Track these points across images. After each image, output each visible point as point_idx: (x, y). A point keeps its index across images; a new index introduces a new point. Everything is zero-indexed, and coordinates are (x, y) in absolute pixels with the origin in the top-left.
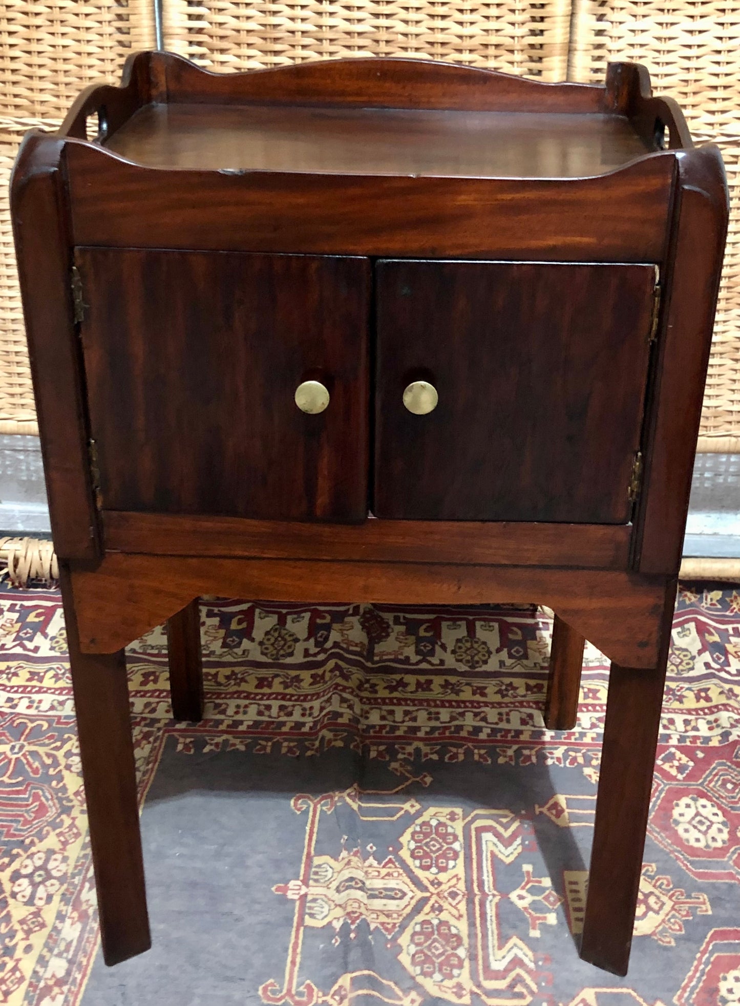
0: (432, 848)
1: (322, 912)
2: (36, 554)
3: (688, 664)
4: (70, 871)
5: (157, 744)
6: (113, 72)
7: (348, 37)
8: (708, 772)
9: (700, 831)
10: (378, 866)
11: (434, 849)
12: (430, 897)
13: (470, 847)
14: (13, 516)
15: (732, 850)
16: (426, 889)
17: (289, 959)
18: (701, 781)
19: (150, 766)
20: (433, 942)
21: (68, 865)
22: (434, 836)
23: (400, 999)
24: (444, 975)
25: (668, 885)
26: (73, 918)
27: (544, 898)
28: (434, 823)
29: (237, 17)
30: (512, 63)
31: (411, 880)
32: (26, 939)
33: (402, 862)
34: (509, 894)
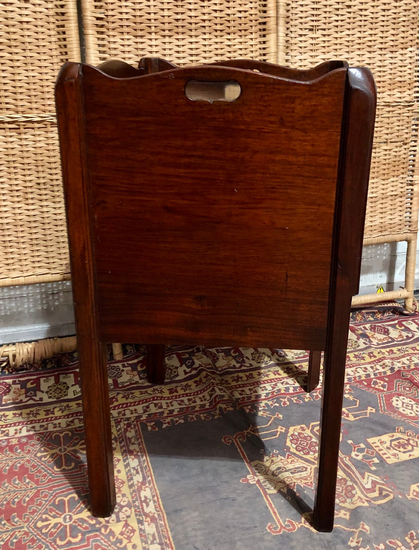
0: (303, 445)
1: (273, 486)
3: (355, 344)
4: (131, 500)
5: (137, 428)
8: (395, 385)
9: (409, 409)
10: (285, 458)
11: (305, 445)
16: (314, 463)
17: (272, 512)
18: (395, 389)
19: (140, 440)
21: (127, 497)
22: (300, 439)
23: (338, 515)
24: (350, 497)
25: (413, 434)
26: (148, 521)
27: (366, 453)
28: (296, 434)
31: (305, 461)
32: (130, 542)
33: (295, 454)
34: (350, 455)
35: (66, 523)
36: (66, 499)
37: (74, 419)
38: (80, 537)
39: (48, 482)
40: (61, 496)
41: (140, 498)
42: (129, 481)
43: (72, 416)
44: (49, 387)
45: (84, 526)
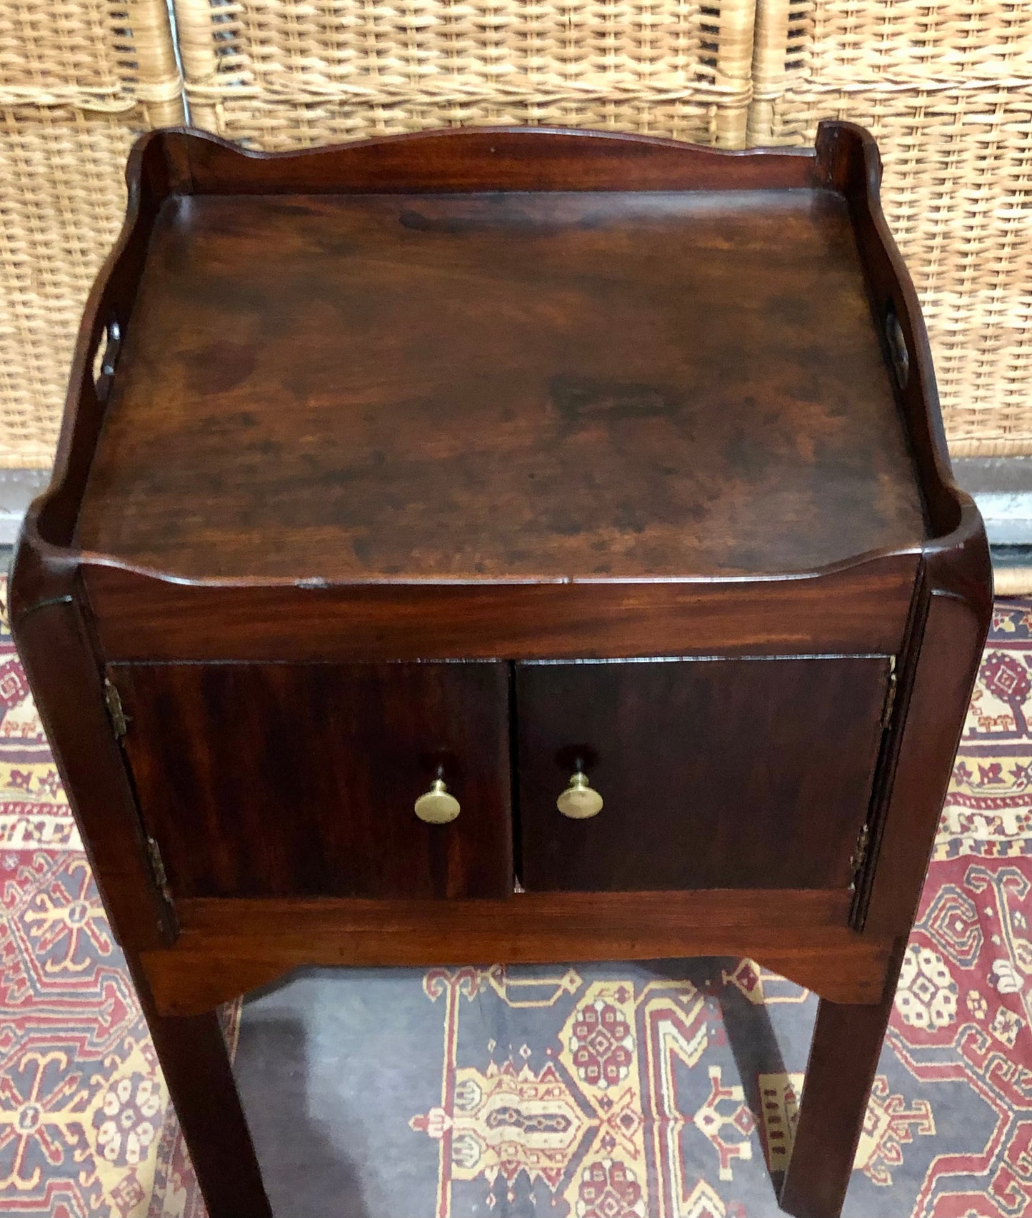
0: (598, 1047)
1: (471, 1156)
9: (922, 1002)
10: (535, 1080)
11: (601, 1049)
12: (600, 1125)
13: (645, 1043)
15: (960, 1030)
16: (593, 1114)
18: (923, 920)
20: (606, 1198)
22: (600, 1027)
25: (883, 1090)
26: (175, 1179)
27: (735, 1119)
28: (599, 1007)
31: (575, 1100)
33: (563, 1071)
34: (693, 1115)
35: (22, 1126)
36: (43, 1062)
38: (35, 1179)
39: (24, 1004)
40: (32, 1050)
45: (53, 1148)
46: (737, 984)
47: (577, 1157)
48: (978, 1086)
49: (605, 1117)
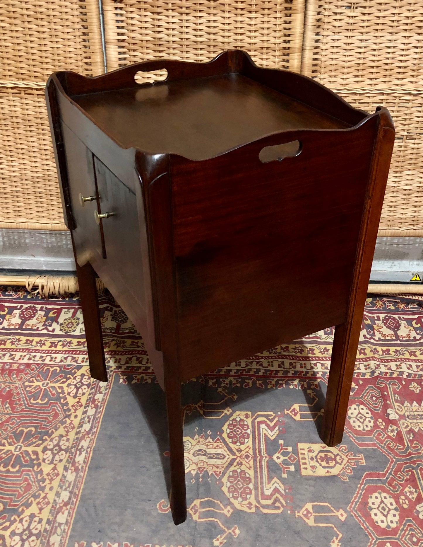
2: (52, 284)
4: (70, 445)
5: (110, 379)
6: (81, 60)
7: (195, 44)
8: (364, 391)
9: (360, 422)
10: (212, 442)
11: (238, 433)
12: (237, 458)
13: (255, 431)
14: (41, 263)
15: (375, 431)
16: (234, 454)
18: (361, 396)
19: (107, 390)
20: (238, 481)
21: (69, 443)
22: (238, 426)
23: (223, 510)
24: (242, 498)
25: (345, 450)
26: (72, 470)
27: (289, 458)
28: (238, 419)
29: (141, 34)
30: (275, 56)
31: (228, 449)
32: (50, 484)
33: (224, 440)
34: (272, 456)
35: (15, 451)
36: (25, 431)
37: (68, 356)
38: (17, 468)
39: (21, 411)
40: (23, 427)
41: (78, 445)
42: (79, 427)
43: (68, 354)
44: (66, 319)
45: (26, 459)
46: (291, 414)
47: (228, 468)
48: (382, 450)
49: (239, 455)
